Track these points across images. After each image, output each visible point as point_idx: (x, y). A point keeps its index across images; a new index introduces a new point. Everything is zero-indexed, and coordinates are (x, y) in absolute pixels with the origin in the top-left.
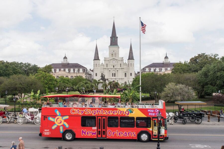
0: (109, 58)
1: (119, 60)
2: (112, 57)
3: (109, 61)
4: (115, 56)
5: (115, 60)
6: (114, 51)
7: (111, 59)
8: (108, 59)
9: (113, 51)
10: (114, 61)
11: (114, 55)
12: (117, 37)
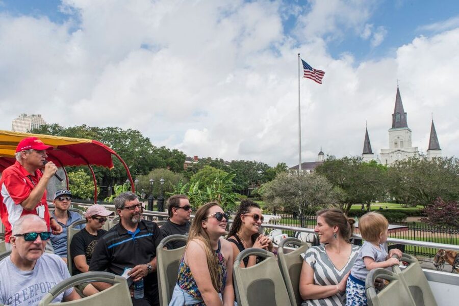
0: (389, 150)
1: (409, 153)
2: (395, 147)
3: (390, 155)
4: (402, 146)
5: (402, 153)
6: (398, 138)
7: (393, 150)
8: (388, 152)
9: (396, 138)
10: (400, 155)
11: (399, 143)
12: (406, 113)
